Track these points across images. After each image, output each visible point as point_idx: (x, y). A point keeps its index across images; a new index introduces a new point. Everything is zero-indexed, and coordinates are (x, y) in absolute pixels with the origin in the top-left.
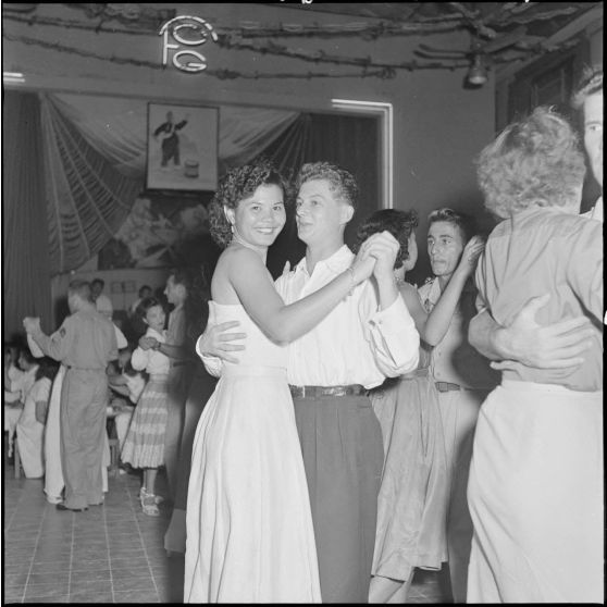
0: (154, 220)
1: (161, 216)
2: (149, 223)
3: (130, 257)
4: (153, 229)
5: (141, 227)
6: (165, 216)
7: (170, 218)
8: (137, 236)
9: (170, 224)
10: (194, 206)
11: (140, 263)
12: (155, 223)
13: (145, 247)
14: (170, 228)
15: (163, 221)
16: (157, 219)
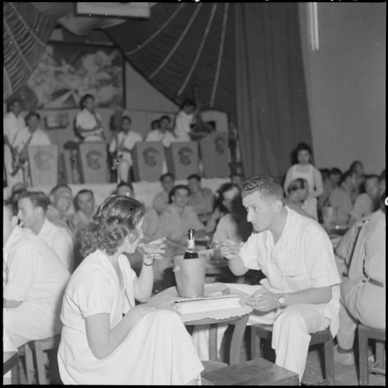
0: (57, 66)
1: (64, 62)
2: (53, 69)
3: (36, 101)
4: (57, 73)
5: (46, 72)
6: (67, 62)
7: (72, 64)
8: (43, 81)
9: (72, 69)
10: (94, 52)
11: (46, 106)
12: (59, 69)
13: (51, 92)
14: (73, 73)
15: (66, 67)
16: (60, 65)
